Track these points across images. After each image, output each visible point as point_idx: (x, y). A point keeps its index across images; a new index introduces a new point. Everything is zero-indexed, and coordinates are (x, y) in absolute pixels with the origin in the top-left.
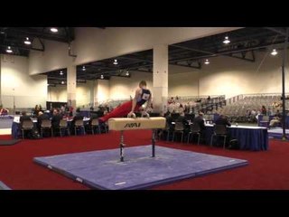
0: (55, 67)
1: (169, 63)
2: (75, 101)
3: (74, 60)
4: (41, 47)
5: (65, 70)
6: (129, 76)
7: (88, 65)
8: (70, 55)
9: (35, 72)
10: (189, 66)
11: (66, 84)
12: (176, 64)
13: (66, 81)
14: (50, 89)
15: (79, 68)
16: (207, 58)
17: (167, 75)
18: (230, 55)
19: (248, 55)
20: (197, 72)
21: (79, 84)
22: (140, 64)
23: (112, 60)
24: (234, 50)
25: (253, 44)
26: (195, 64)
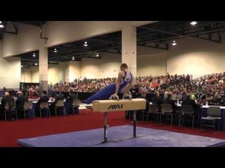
0: (28, 49)
1: (137, 45)
2: (47, 82)
3: (45, 43)
4: (14, 30)
5: (37, 52)
6: (99, 58)
7: (60, 47)
8: (41, 38)
9: (8, 54)
10: (157, 47)
11: (38, 66)
12: (144, 45)
13: (38, 62)
14: (23, 71)
15: (50, 50)
16: (174, 39)
17: (135, 56)
18: (197, 36)
19: (215, 37)
20: (164, 53)
21: (50, 65)
22: (110, 46)
23: (82, 42)
24: (200, 31)
25: (219, 26)
26: (162, 45)
